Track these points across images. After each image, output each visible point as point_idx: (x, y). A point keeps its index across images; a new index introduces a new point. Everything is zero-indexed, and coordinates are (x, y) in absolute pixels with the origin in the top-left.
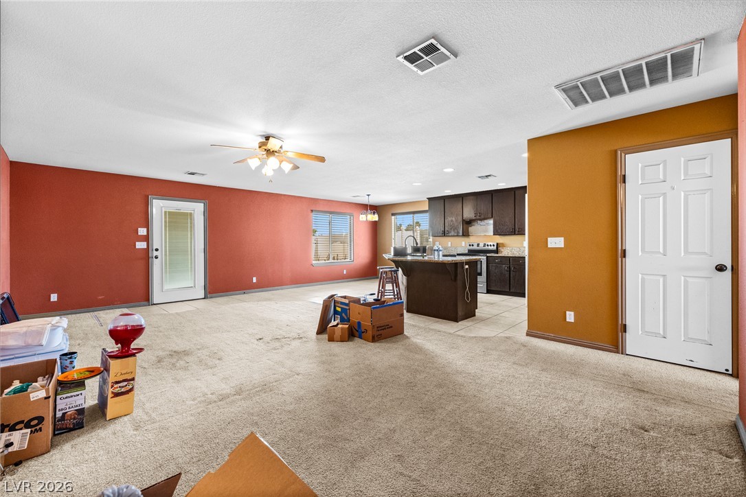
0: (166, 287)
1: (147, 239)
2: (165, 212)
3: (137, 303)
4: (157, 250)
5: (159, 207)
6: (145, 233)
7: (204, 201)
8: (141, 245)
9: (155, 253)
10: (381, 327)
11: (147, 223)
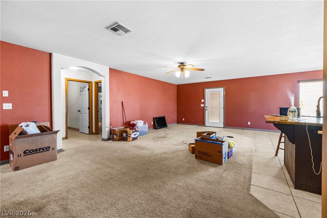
0: (209, 121)
1: (204, 103)
2: (210, 93)
3: (201, 125)
4: (207, 107)
5: (208, 91)
6: (203, 101)
7: (223, 87)
8: (202, 105)
9: (206, 108)
10: (201, 152)
11: (204, 98)
